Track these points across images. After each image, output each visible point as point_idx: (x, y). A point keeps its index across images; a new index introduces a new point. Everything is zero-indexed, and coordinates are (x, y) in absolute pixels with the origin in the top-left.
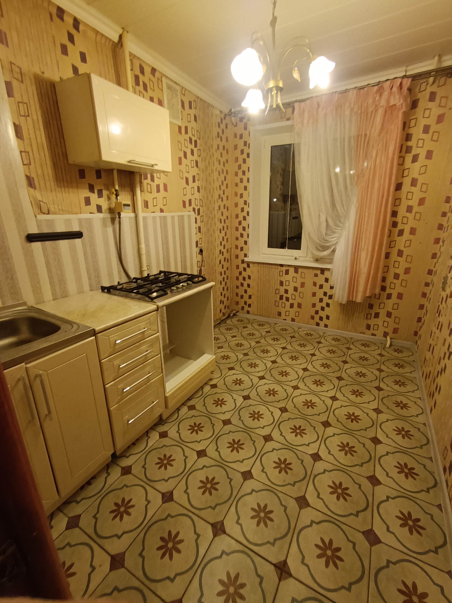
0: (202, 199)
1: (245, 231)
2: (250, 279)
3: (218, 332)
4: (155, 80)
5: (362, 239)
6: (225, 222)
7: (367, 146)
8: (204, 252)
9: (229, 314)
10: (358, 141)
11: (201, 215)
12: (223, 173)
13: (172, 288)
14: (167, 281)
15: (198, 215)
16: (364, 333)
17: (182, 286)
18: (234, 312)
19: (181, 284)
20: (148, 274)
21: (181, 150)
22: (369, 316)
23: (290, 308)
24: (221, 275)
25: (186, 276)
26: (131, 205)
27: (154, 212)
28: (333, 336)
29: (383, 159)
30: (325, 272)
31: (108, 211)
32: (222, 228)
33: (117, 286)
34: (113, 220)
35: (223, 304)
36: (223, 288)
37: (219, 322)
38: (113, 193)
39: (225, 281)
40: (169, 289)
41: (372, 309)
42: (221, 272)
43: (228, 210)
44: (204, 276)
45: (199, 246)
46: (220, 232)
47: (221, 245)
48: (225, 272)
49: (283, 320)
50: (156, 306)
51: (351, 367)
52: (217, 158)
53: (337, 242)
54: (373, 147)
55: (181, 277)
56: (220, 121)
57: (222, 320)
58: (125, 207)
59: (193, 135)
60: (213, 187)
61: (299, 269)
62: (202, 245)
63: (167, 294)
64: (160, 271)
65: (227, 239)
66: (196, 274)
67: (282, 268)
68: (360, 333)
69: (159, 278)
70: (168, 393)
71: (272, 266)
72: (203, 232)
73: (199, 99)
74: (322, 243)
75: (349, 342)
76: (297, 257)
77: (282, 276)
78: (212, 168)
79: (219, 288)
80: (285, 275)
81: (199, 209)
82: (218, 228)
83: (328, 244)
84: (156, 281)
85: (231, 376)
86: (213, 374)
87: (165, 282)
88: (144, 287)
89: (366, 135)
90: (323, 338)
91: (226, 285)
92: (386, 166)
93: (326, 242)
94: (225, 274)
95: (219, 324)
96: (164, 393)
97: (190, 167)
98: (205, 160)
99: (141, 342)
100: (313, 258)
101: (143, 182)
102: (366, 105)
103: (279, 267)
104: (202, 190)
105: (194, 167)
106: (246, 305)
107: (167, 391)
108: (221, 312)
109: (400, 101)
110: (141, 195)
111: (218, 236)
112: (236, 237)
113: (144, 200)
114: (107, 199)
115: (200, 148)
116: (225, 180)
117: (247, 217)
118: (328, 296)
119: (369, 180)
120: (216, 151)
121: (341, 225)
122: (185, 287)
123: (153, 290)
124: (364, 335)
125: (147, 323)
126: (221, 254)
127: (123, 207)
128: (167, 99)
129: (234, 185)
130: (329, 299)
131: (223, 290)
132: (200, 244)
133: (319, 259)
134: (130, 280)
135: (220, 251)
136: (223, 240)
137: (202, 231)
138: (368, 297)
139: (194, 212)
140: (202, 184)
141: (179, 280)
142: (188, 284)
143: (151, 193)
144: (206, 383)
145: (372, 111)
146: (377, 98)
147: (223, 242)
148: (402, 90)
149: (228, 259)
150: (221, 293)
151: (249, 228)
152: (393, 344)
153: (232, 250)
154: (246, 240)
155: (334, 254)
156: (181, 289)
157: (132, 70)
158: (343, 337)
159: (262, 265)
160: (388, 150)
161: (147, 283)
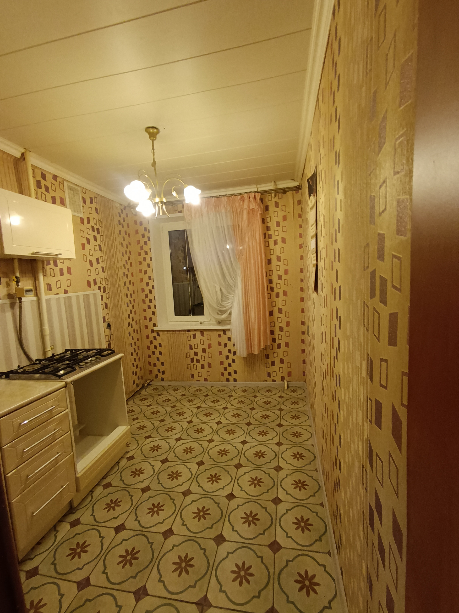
0: (107, 278)
1: (152, 303)
2: (161, 347)
3: (132, 405)
4: (56, 184)
5: (250, 303)
6: (131, 297)
7: (241, 233)
8: (111, 326)
9: (143, 384)
10: (234, 230)
11: (107, 292)
12: (126, 254)
13: (80, 364)
14: (74, 359)
15: (104, 293)
16: (267, 381)
17: (91, 360)
18: (148, 381)
19: (90, 359)
20: (53, 354)
21: (84, 238)
22: (268, 364)
23: (202, 369)
24: (132, 346)
25: (95, 351)
26: (33, 291)
27: (58, 294)
28: (242, 389)
29: (253, 243)
30: (227, 332)
31: (7, 297)
32: (129, 302)
33: (17, 370)
34: (12, 305)
35: (136, 375)
36: (135, 359)
37: (133, 394)
38: (13, 280)
39: (136, 352)
40: (77, 366)
41: (269, 359)
42: (131, 344)
43: (133, 285)
44: (113, 349)
45: (106, 320)
46: (128, 306)
47: (129, 318)
48: (135, 343)
49: (197, 381)
50: (64, 383)
51: (258, 412)
52: (119, 242)
53: (231, 307)
54: (245, 234)
55: (89, 353)
56: (120, 212)
57: (137, 391)
58: (27, 292)
59: (95, 224)
60: (117, 266)
61: (205, 332)
62: (109, 320)
63: (76, 370)
64: (66, 350)
65: (135, 311)
66: (106, 348)
67: (189, 333)
68: (264, 381)
69: (65, 356)
70: (79, 473)
71: (180, 332)
72: (110, 307)
73: (99, 197)
74: (220, 308)
75: (256, 391)
76: (203, 322)
77: (191, 340)
78: (116, 250)
79: (131, 359)
80: (193, 339)
81: (105, 286)
82: (124, 303)
83: (225, 309)
84: (63, 360)
85: (149, 444)
86: (129, 446)
87: (72, 359)
88: (49, 366)
89: (239, 225)
90: (233, 392)
91: (137, 355)
92: (257, 247)
93: (222, 307)
94: (135, 345)
95: (132, 396)
96: (75, 474)
97: (93, 251)
98: (108, 244)
99: (48, 421)
100: (216, 321)
101: (45, 267)
102: (235, 207)
103: (187, 332)
104: (106, 270)
105: (97, 251)
106: (160, 372)
107: (78, 472)
108: (134, 383)
109: (256, 207)
110: (44, 280)
111: (126, 310)
112: (144, 309)
113: (47, 283)
114: (6, 286)
115: (103, 235)
116: (129, 259)
117: (152, 290)
118: (232, 353)
119: (247, 258)
120: (118, 236)
121: (232, 292)
122: (94, 362)
123: (60, 368)
124: (267, 383)
125: (55, 401)
126: (130, 326)
127: (25, 292)
128: (69, 198)
129: (138, 263)
130: (233, 355)
131: (135, 361)
132: (107, 319)
133: (221, 322)
134: (31, 363)
135: (129, 323)
136: (131, 313)
137: (108, 307)
138: (263, 349)
139: (99, 290)
140: (106, 265)
141: (86, 355)
142: (96, 358)
143: (54, 276)
144: (121, 458)
145: (240, 211)
146: (241, 204)
147: (131, 315)
148: (257, 200)
149: (137, 330)
150: (133, 364)
151: (155, 300)
152: (290, 386)
153: (141, 321)
154: (153, 311)
155: (231, 316)
156: (90, 364)
157: (34, 177)
158: (250, 387)
159: (171, 332)
160: (256, 237)
161: (52, 363)
